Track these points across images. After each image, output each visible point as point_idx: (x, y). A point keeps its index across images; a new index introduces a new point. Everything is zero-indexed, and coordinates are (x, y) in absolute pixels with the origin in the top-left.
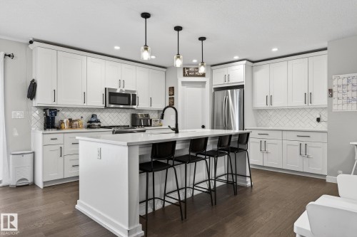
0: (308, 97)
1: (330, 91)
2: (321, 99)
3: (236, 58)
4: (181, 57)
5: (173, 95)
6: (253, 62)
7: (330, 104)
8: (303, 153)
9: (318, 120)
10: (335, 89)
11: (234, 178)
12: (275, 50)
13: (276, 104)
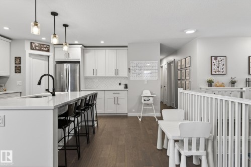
0: (117, 72)
1: (129, 69)
2: (124, 73)
3: (76, 42)
4: (57, 36)
5: (20, 64)
6: (85, 47)
7: (129, 76)
8: (116, 102)
9: (120, 84)
10: (131, 68)
11: (87, 123)
12: (102, 42)
13: (99, 75)
